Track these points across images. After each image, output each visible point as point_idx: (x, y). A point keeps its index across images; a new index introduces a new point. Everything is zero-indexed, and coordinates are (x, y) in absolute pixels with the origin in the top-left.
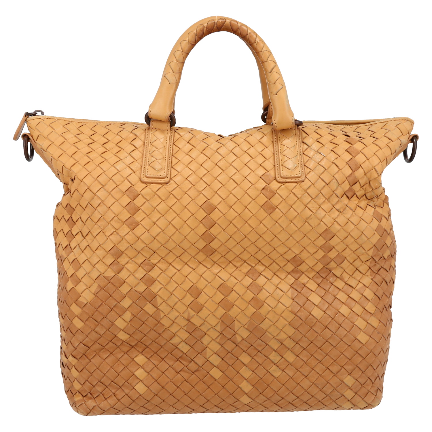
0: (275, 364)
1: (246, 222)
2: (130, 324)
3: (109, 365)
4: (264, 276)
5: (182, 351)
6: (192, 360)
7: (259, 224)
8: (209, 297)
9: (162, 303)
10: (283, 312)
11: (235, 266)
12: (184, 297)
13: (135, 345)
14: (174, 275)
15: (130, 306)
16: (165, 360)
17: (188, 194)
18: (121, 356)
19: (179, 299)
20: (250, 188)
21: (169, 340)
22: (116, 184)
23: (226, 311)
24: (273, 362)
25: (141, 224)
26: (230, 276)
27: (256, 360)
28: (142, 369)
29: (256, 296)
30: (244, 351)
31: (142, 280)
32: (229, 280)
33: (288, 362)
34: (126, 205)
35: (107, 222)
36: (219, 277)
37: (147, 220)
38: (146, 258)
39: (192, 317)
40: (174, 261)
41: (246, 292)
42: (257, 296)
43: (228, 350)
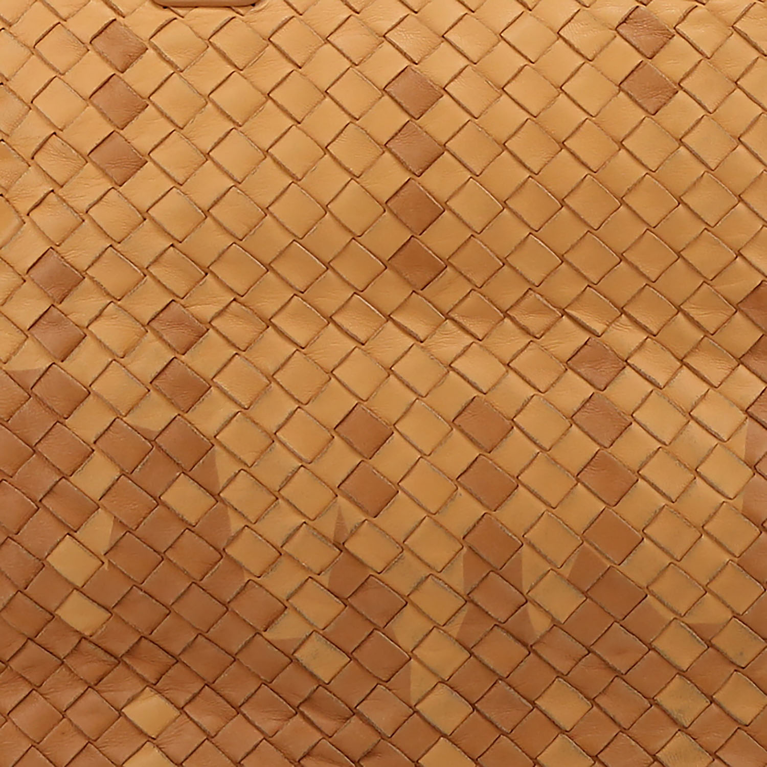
0: (683, 729)
1: (563, 145)
2: (109, 561)
3: (26, 736)
4: (638, 372)
5: (312, 675)
6: (354, 712)
7: (615, 154)
8: (420, 451)
9: (236, 475)
10: (711, 517)
11: (526, 331)
12: (322, 452)
13: (128, 652)
14: (283, 365)
15: (110, 489)
16: (245, 712)
17: (336, 43)
18: (72, 700)
19: (300, 459)
20: (572, 18)
21: (260, 628)
22: (57, 15)
23: (488, 507)
24: (675, 722)
25: (155, 163)
26: (504, 369)
27: (605, 713)
28: (156, 750)
29: (604, 451)
30: (560, 675)
31: (156, 382)
32: (498, 387)
33: (735, 720)
34: (95, 89)
35: (24, 160)
36: (458, 373)
37: (176, 144)
38: (174, 294)
39: (352, 534)
40: (283, 308)
41: (564, 434)
42: (609, 450)
43: (493, 672)
